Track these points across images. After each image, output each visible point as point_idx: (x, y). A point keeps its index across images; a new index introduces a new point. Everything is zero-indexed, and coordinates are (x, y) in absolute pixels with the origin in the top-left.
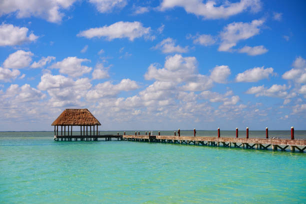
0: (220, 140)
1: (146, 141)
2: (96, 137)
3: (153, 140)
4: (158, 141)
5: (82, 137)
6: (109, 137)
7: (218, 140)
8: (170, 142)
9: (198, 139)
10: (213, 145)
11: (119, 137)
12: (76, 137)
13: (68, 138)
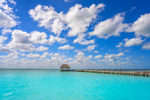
0: (99, 71)
1: (81, 71)
2: (69, 71)
3: (82, 71)
4: (83, 71)
5: (66, 71)
6: (72, 71)
7: (98, 71)
8: (86, 72)
9: (93, 71)
10: (97, 72)
11: (74, 71)
12: (65, 70)
13: (64, 71)
